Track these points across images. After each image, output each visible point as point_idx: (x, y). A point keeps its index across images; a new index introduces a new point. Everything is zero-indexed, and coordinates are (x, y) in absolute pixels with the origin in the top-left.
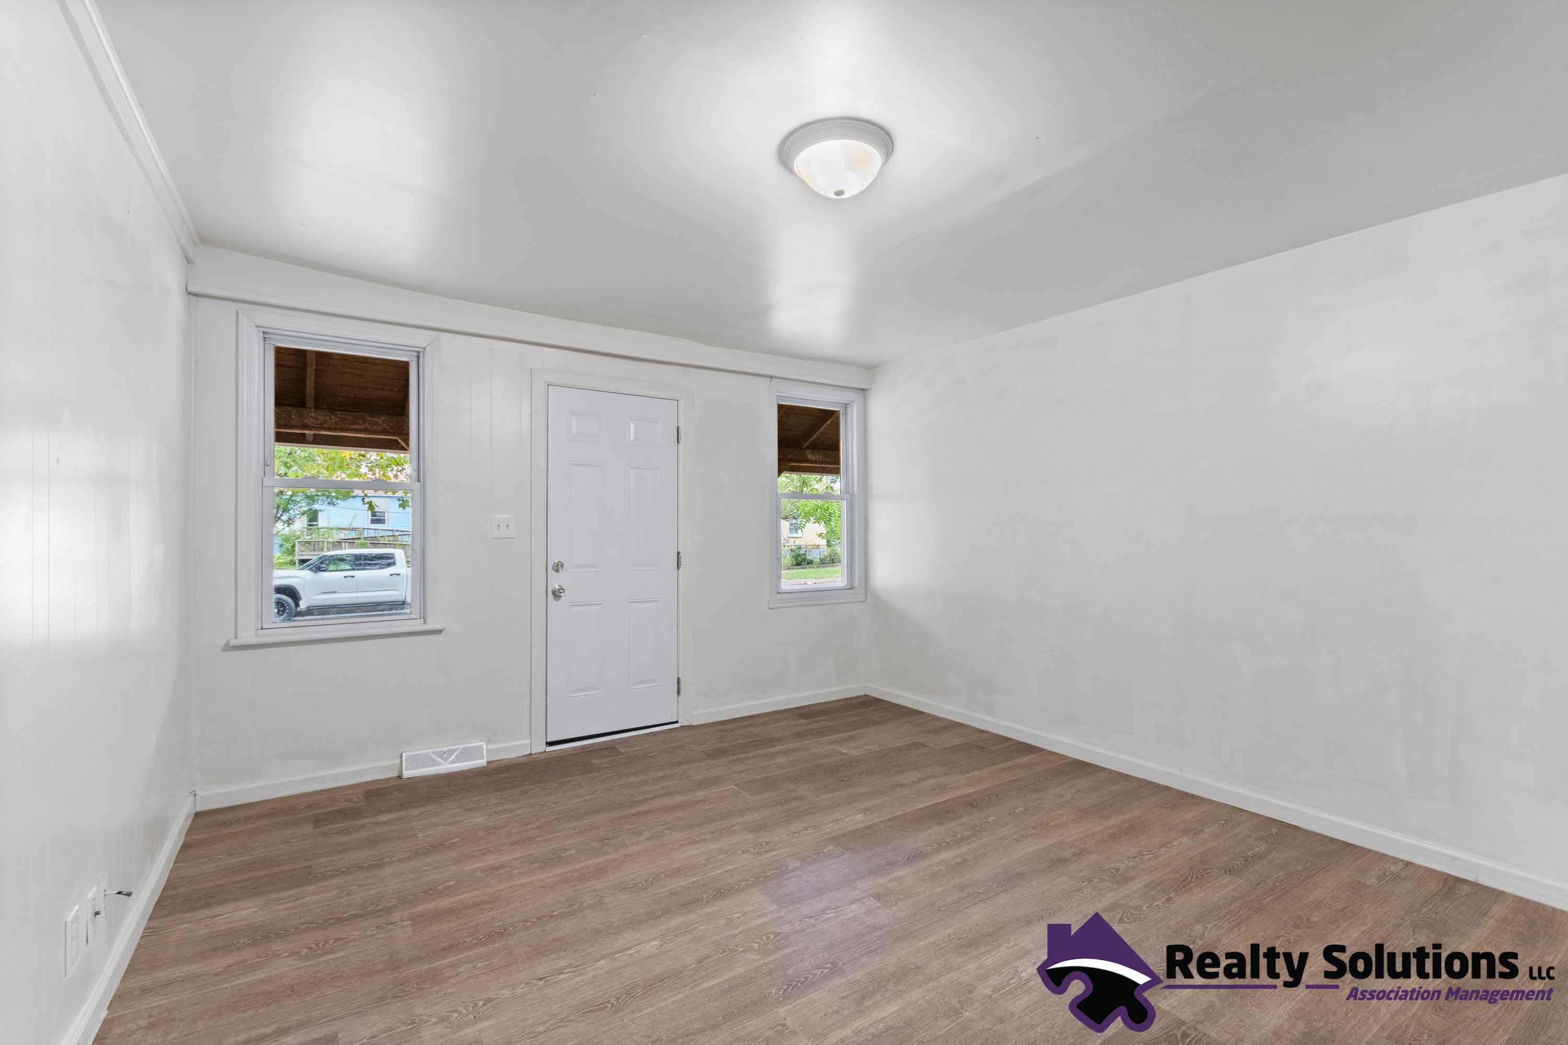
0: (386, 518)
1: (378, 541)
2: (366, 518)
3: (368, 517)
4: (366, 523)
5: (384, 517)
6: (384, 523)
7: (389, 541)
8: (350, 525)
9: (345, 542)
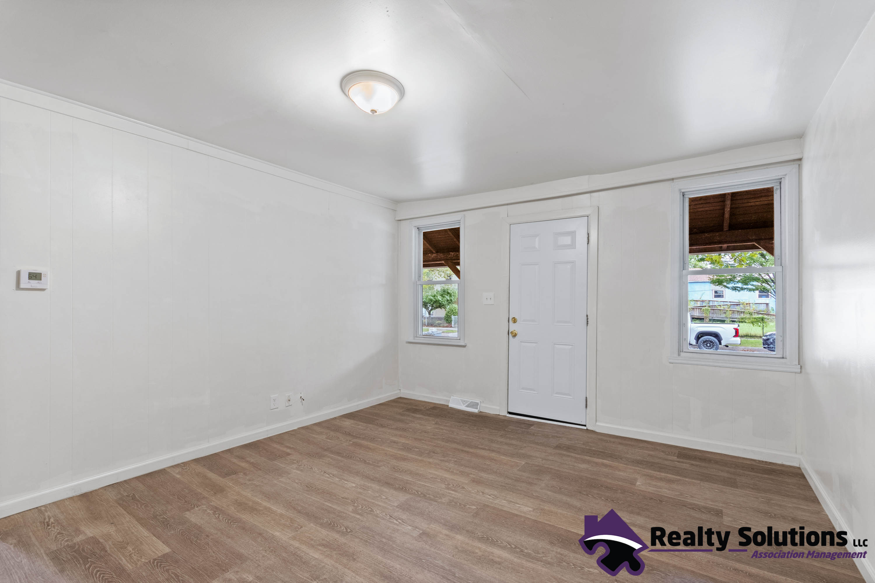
0: (724, 294)
1: (717, 308)
2: (711, 294)
3: (712, 294)
4: (711, 297)
5: (723, 293)
6: (723, 297)
7: (724, 308)
8: (700, 299)
9: (696, 308)
